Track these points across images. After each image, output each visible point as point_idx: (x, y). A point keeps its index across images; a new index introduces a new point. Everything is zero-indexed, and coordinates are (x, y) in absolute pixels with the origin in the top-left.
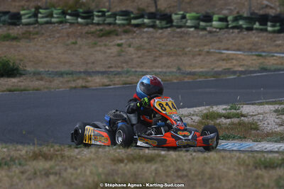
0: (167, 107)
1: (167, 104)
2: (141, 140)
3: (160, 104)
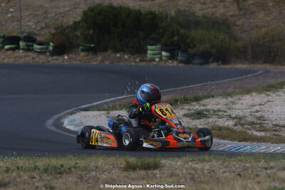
0: (167, 112)
1: (167, 110)
2: (146, 142)
3: (160, 110)
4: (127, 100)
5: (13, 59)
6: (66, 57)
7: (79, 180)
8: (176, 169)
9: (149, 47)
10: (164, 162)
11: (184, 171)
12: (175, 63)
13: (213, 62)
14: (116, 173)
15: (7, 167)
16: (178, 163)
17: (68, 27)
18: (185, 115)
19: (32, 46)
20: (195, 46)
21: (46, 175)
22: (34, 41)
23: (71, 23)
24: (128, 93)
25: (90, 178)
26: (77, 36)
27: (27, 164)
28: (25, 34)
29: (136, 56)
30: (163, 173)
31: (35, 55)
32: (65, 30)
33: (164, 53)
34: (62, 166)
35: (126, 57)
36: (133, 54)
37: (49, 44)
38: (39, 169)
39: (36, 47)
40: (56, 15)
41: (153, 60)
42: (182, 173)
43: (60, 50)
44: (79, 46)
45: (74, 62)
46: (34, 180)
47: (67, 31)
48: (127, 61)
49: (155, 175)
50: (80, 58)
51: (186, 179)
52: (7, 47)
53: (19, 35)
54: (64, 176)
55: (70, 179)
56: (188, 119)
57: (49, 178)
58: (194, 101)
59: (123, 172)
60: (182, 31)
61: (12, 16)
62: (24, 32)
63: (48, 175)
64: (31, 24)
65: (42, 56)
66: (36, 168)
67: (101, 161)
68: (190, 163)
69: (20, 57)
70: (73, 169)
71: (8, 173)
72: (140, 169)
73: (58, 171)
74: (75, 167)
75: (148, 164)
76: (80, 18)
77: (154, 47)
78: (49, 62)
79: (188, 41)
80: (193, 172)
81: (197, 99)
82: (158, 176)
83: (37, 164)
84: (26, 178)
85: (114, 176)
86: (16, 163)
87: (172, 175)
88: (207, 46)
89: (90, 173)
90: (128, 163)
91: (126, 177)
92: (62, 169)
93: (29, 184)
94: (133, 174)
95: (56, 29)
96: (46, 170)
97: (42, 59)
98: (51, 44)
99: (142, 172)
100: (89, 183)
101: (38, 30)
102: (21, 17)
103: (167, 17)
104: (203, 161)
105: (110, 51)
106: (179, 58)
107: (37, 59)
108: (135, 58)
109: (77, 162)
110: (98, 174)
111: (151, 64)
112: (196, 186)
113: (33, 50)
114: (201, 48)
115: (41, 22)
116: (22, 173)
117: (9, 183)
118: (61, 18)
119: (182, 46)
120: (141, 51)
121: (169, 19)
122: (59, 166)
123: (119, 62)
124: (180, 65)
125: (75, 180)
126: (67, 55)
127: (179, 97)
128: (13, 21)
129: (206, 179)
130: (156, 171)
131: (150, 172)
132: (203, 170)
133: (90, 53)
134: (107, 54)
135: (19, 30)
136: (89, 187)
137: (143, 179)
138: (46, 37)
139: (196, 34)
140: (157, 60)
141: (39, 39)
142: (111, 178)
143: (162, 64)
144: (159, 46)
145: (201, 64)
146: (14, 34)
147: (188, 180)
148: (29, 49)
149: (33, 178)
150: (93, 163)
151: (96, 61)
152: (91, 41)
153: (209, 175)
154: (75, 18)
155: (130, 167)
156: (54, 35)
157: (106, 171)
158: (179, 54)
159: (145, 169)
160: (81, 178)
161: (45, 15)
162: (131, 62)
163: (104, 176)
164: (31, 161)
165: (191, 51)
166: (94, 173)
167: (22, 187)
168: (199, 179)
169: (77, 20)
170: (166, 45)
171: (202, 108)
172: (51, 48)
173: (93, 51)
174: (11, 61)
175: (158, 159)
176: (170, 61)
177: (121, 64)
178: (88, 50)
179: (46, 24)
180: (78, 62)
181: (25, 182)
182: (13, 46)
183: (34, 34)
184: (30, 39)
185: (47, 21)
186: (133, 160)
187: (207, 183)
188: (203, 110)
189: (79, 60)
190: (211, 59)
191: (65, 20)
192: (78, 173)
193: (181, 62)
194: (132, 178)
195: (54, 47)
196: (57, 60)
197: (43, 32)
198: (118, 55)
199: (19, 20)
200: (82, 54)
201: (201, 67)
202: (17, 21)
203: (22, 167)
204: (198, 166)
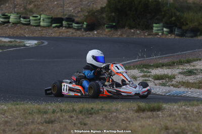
4: (138, 62)
5: (58, 34)
6: (95, 32)
7: (104, 119)
8: (173, 111)
9: (154, 25)
10: (164, 106)
11: (179, 113)
12: (173, 36)
13: (200, 35)
14: (131, 114)
15: (53, 110)
16: (175, 107)
17: (97, 11)
18: (180, 73)
19: (72, 24)
20: (187, 24)
21: (81, 115)
22: (73, 21)
23: (99, 8)
24: (140, 57)
25: (112, 117)
26: (103, 18)
27: (67, 107)
28: (67, 16)
29: (145, 31)
30: (164, 114)
31: (74, 31)
32: (95, 13)
33: (165, 29)
34: (92, 109)
35: (138, 32)
36: (143, 30)
37: (83, 23)
38: (76, 111)
39: (75, 25)
40: (88, 3)
41: (157, 34)
42: (178, 114)
43: (91, 27)
44: (105, 24)
45: (101, 36)
46: (72, 119)
47: (96, 14)
48: (139, 35)
49: (158, 115)
50: (105, 33)
51: (180, 118)
52: (54, 25)
53: (63, 17)
54: (93, 116)
55: (98, 118)
56: (182, 76)
57: (83, 117)
58: (186, 63)
59: (136, 113)
60: (178, 14)
61: (57, 4)
62: (66, 15)
63: (82, 115)
64: (71, 9)
65: (78, 32)
66: (74, 110)
67: (120, 106)
68: (183, 107)
69: (63, 33)
70: (100, 111)
71: (54, 113)
72: (148, 111)
73: (90, 112)
74: (101, 110)
75: (154, 107)
76: (105, 5)
77: (158, 25)
78: (83, 35)
79: (182, 20)
80: (185, 113)
81: (189, 62)
82: (161, 116)
83: (75, 107)
84: (67, 117)
85: (129, 116)
86: (60, 107)
87: (170, 115)
88: (196, 24)
89: (112, 113)
90: (139, 106)
91: (138, 116)
92: (92, 111)
93: (69, 121)
94: (143, 115)
95: (89, 12)
96: (81, 112)
97: (79, 34)
98: (85, 23)
99: (149, 113)
100: (111, 121)
101: (76, 14)
102: (64, 4)
103: (167, 4)
104: (193, 105)
105: (126, 28)
106: (176, 32)
107: (75, 34)
108: (144, 33)
109: (103, 106)
110: (118, 114)
111: (156, 37)
112: (188, 123)
113: (72, 27)
114: (191, 25)
115: (78, 7)
116: (64, 114)
117: (55, 121)
118: (92, 5)
119: (178, 24)
120: (149, 28)
121: (168, 5)
122: (90, 109)
123: (133, 35)
124: (176, 37)
125: (101, 118)
126: (96, 31)
127: (176, 60)
128: (58, 7)
129: (195, 118)
130: (159, 113)
131: (154, 113)
132: (192, 111)
133: (113, 29)
134: (124, 30)
135: (62, 14)
136: (111, 124)
137: (150, 118)
138: (81, 18)
139: (188, 15)
140: (160, 34)
141: (76, 19)
142: (127, 117)
143: (164, 37)
144: (161, 24)
145: (192, 37)
146: (59, 16)
147: (182, 119)
148: (69, 27)
149: (72, 117)
150: (114, 107)
151: (117, 35)
152: (113, 21)
153: (197, 115)
154: (102, 5)
155: (141, 110)
156: (87, 16)
157: (123, 112)
158: (176, 30)
159: (151, 111)
160: (106, 117)
161: (81, 3)
162: (141, 35)
163: (122, 116)
164: (70, 106)
165: (184, 28)
166: (115, 114)
167: (64, 123)
168: (190, 118)
169: (103, 6)
170: (166, 23)
171: (193, 68)
172: (85, 26)
173: (115, 28)
174: (57, 35)
175: (161, 104)
176: (170, 35)
177: (135, 37)
178: (111, 27)
179: (81, 9)
180: (104, 36)
181: (66, 120)
182: (58, 25)
183: (73, 16)
184: (70, 20)
185: (82, 7)
186: (143, 104)
187: (196, 121)
188: (193, 69)
189: (105, 35)
190: (199, 33)
191: (95, 6)
192: (104, 113)
193: (177, 35)
194: (142, 117)
195: (87, 25)
196: (89, 34)
197: (79, 15)
198: (132, 31)
199: (62, 6)
200: (107, 30)
201: (192, 39)
202: (61, 7)
203: (64, 110)
204: (189, 109)
